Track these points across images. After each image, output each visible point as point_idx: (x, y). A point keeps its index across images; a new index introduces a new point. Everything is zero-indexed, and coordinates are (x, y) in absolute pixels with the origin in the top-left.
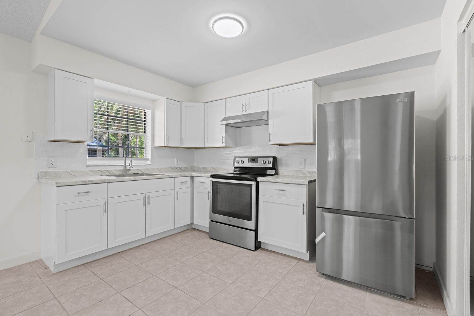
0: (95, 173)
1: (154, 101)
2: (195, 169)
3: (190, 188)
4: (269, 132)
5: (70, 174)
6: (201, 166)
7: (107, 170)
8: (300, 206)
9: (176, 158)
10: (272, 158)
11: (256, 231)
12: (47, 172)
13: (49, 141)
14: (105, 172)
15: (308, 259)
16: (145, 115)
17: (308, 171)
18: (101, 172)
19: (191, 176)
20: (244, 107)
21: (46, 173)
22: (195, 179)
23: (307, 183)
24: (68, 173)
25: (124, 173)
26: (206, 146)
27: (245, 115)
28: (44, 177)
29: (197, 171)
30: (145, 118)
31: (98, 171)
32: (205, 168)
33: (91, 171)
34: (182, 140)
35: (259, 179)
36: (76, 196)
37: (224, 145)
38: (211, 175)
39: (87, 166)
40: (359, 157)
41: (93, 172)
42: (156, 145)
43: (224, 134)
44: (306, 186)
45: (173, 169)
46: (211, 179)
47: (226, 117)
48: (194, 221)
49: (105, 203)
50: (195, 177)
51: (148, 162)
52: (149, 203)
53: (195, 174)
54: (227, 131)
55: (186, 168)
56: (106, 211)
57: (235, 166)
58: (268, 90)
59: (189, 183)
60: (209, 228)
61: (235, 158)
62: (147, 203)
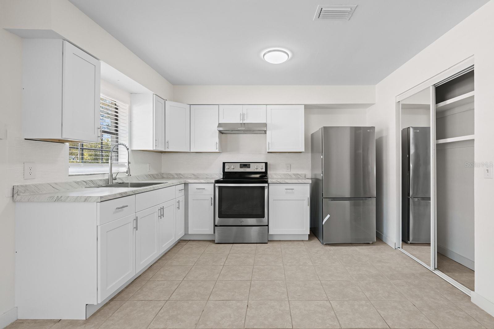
0: (79, 185)
1: (132, 94)
2: (164, 176)
3: (184, 196)
4: (266, 142)
5: (54, 188)
6: (172, 172)
7: (92, 181)
9: (149, 164)
10: (264, 164)
11: (268, 225)
12: (26, 185)
13: (25, 139)
14: (90, 183)
15: (308, 239)
17: (293, 174)
18: (86, 183)
19: (184, 184)
20: (242, 116)
21: (26, 188)
22: (190, 186)
23: (311, 182)
24: (51, 186)
25: (110, 183)
26: (192, 151)
28: (23, 193)
31: (82, 182)
32: (181, 175)
33: (76, 183)
34: (166, 143)
35: (270, 181)
36: (115, 212)
37: (217, 151)
39: (69, 176)
41: (77, 183)
42: (135, 148)
43: (217, 140)
44: (309, 185)
45: (147, 176)
46: (216, 185)
47: (219, 123)
48: (189, 233)
49: (136, 219)
50: (189, 184)
51: (125, 169)
52: (163, 215)
53: (190, 181)
54: (220, 138)
55: (157, 175)
56: (136, 228)
57: (225, 171)
58: (266, 105)
59: (184, 190)
60: (212, 233)
61: (224, 163)
62: (161, 216)
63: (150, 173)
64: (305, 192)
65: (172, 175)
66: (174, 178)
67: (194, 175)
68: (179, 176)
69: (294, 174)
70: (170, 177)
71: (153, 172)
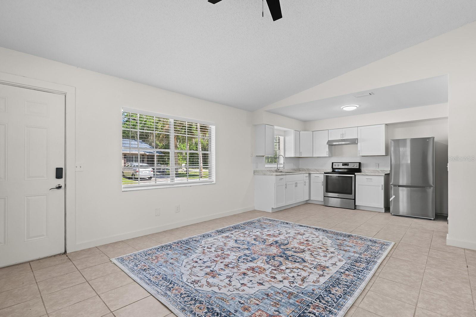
1: (285, 131)
2: (301, 170)
3: (308, 180)
4: (358, 149)
8: (380, 186)
10: (358, 163)
11: (355, 199)
12: (257, 170)
13: (256, 156)
15: (384, 212)
16: (279, 139)
19: (309, 173)
20: (342, 135)
22: (312, 175)
23: (384, 175)
24: (262, 170)
25: (277, 171)
26: (314, 156)
27: (342, 140)
28: (256, 172)
29: (312, 171)
30: (279, 141)
31: (270, 170)
32: (309, 169)
34: (300, 153)
35: (356, 174)
36: (279, 180)
37: (327, 156)
38: (324, 172)
39: (266, 168)
40: (409, 162)
41: (267, 170)
42: (286, 156)
43: (327, 150)
44: (383, 177)
45: (292, 170)
46: (325, 174)
47: (329, 140)
48: (311, 199)
49: (286, 184)
50: (311, 174)
51: (282, 166)
52: (297, 186)
53: (312, 172)
54: (329, 148)
55: (297, 169)
56: (286, 188)
57: (333, 167)
58: (358, 127)
59: (308, 177)
60: (323, 200)
61: (333, 163)
62: (296, 186)
63: (293, 168)
64: (381, 181)
65: (305, 170)
66: (305, 171)
67: (316, 170)
68: (308, 170)
69: (381, 171)
70: (303, 170)
71: (295, 168)
